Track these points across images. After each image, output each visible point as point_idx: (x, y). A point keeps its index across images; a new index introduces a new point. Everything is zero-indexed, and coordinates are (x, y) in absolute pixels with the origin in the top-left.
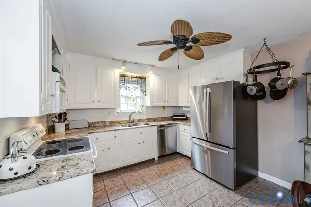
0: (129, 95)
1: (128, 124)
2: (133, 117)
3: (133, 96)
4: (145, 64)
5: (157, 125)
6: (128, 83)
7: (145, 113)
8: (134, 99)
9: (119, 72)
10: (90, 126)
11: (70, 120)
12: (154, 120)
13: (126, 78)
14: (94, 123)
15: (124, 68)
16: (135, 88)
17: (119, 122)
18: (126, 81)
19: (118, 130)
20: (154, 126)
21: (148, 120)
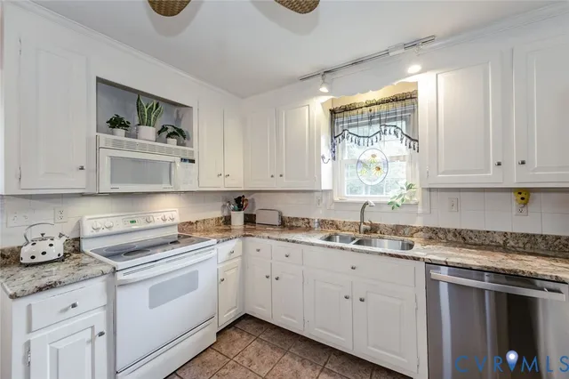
0: (366, 157)
1: (357, 234)
2: (372, 217)
3: (378, 159)
4: (387, 51)
5: (418, 259)
6: (357, 126)
7: (420, 210)
8: (381, 166)
9: (322, 104)
10: (286, 224)
11: (257, 209)
12: (461, 239)
13: (355, 112)
14: (291, 219)
15: (324, 89)
16: (378, 135)
17: (337, 226)
18: (355, 120)
19: (294, 242)
20: (406, 258)
21: (430, 234)
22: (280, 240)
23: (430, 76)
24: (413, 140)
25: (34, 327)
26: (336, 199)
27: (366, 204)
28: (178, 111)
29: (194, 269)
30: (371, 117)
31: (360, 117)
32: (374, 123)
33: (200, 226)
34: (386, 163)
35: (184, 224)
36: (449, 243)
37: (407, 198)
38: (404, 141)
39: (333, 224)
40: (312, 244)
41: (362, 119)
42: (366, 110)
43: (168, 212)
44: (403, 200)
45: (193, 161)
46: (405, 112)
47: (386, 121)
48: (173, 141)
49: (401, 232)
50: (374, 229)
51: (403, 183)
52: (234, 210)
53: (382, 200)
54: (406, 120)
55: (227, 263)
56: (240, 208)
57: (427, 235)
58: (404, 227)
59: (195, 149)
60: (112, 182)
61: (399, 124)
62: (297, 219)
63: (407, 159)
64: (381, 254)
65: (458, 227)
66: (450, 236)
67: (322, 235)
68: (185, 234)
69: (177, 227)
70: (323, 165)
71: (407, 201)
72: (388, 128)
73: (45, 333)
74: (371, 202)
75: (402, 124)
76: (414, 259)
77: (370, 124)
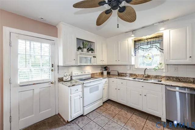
0: (146, 55)
1: (143, 78)
2: (148, 73)
4: (153, 24)
5: (163, 84)
6: (143, 45)
7: (164, 71)
8: (151, 57)
9: (132, 40)
10: (120, 75)
11: (110, 70)
12: (178, 79)
13: (142, 41)
14: (121, 73)
15: (133, 36)
16: (150, 48)
17: (136, 75)
18: (142, 44)
19: (124, 79)
20: (159, 84)
21: (168, 78)
22: (120, 79)
23: (168, 31)
24: (162, 49)
25: (72, 93)
26: (136, 67)
27: (146, 69)
28: (90, 44)
29: (98, 85)
30: (148, 43)
31: (144, 43)
32: (149, 44)
33: (96, 75)
34: (153, 57)
35: (92, 74)
36: (174, 81)
37: (160, 67)
38: (159, 50)
39: (135, 75)
40: (130, 80)
41: (145, 43)
42: (146, 41)
43: (89, 70)
44: (158, 68)
45: (95, 57)
46: (159, 41)
47: (153, 44)
48: (90, 52)
49: (158, 77)
50: (149, 76)
51: (158, 62)
52: (104, 70)
53: (151, 68)
54: (159, 43)
55: (105, 85)
56: (106, 70)
57: (167, 79)
58: (159, 76)
59: (96, 54)
60: (80, 63)
61: (157, 44)
62: (123, 73)
63: (160, 55)
64: (151, 83)
65: (177, 76)
66: (174, 79)
67: (132, 78)
68: (93, 76)
69: (90, 75)
70: (132, 57)
71: (160, 68)
72: (153, 46)
73: (74, 94)
74: (148, 68)
75: (158, 45)
76: (162, 84)
77: (147, 45)
